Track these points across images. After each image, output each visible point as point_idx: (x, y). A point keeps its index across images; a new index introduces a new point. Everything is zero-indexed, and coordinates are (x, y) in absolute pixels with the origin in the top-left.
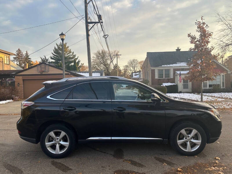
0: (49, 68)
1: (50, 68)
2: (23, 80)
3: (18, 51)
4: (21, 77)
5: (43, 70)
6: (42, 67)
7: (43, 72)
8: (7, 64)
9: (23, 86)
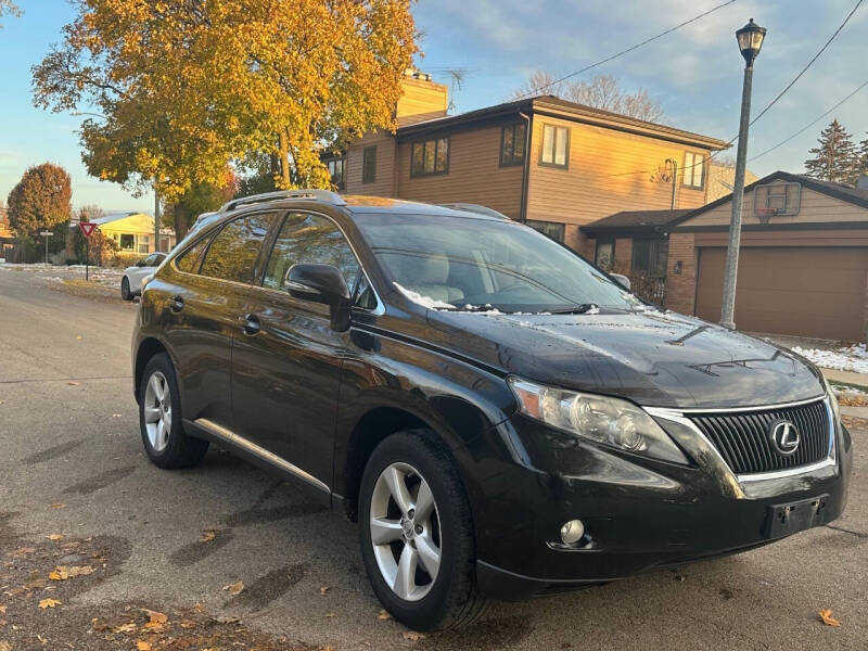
0: (804, 197)
1: (809, 194)
2: (700, 250)
3: (827, 131)
4: (691, 237)
5: (777, 205)
6: (774, 191)
7: (775, 214)
8: (692, 187)
9: (694, 274)
